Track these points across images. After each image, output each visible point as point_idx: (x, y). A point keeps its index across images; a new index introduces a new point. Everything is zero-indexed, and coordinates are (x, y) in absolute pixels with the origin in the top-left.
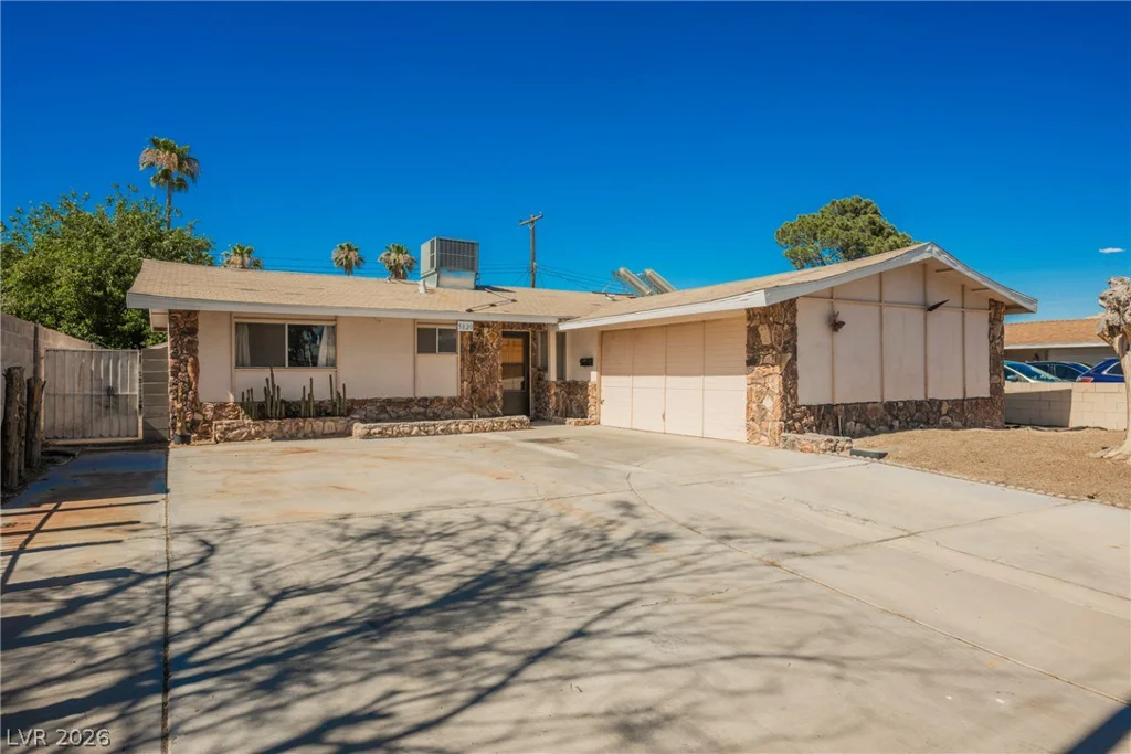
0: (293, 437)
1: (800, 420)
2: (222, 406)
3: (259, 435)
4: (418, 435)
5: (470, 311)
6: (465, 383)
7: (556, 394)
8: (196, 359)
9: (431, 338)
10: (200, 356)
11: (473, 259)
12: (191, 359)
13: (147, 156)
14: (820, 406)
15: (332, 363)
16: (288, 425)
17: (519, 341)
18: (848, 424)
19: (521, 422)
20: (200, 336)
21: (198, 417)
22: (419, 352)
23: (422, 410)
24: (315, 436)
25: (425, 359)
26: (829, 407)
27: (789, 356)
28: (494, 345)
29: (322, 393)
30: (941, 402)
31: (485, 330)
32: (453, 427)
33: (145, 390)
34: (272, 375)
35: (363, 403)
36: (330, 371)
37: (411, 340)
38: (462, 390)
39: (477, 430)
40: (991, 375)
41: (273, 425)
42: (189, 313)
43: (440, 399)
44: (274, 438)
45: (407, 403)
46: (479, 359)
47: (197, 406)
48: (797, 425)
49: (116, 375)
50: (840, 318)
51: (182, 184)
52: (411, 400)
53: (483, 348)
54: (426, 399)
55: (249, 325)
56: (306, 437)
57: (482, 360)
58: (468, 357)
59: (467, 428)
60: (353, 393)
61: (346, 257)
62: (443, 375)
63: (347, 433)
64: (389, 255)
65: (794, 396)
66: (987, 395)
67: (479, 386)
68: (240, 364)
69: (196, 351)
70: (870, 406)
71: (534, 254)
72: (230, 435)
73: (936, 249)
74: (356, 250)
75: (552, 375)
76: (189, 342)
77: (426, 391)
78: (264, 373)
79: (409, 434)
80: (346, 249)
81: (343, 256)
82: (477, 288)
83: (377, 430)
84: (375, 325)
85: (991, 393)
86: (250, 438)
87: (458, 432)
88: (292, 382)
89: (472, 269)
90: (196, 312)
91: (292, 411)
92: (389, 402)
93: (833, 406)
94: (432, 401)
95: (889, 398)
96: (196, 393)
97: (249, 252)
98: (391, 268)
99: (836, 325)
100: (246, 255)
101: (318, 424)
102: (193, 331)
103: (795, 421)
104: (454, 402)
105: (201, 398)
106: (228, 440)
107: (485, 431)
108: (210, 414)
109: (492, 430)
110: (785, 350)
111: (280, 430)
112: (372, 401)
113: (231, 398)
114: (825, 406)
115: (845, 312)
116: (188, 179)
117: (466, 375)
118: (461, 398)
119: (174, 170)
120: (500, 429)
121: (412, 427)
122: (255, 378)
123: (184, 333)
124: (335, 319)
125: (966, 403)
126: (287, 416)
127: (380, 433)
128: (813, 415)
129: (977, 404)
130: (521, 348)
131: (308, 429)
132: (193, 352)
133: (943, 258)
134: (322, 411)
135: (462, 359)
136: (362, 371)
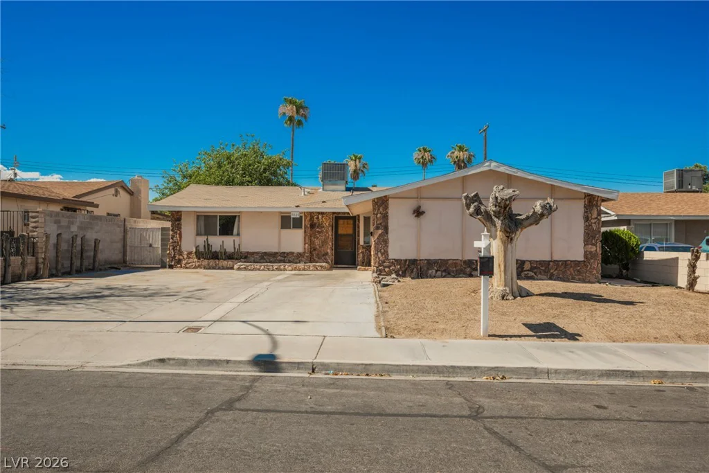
0: (214, 268)
1: (389, 267)
2: (191, 253)
3: (199, 267)
4: (263, 270)
5: (297, 206)
6: (307, 245)
8: (181, 232)
9: (287, 221)
10: (182, 230)
11: (344, 173)
12: (178, 232)
13: (282, 109)
14: (406, 260)
15: (238, 234)
16: (212, 262)
17: (351, 222)
18: (430, 271)
19: (321, 267)
20: (182, 221)
21: (181, 257)
22: (282, 228)
23: (283, 258)
24: (223, 268)
25: (285, 232)
26: (414, 261)
27: (382, 231)
28: (327, 224)
29: (230, 249)
30: (524, 262)
31: (320, 217)
32: (282, 267)
33: (162, 245)
34: (207, 239)
36: (237, 239)
37: (278, 221)
38: (305, 249)
40: (585, 245)
41: (206, 262)
42: (178, 212)
43: (292, 253)
44: (205, 268)
45: (274, 255)
46: (318, 232)
47: (180, 253)
48: (387, 270)
49: (153, 239)
50: (422, 209)
51: (300, 123)
52: (277, 253)
53: (321, 226)
54: (285, 253)
55: (205, 216)
56: (219, 269)
57: (319, 232)
58: (309, 230)
59: (290, 268)
60: (243, 250)
61: (422, 157)
62: (295, 241)
63: (232, 268)
64: (453, 153)
65: (386, 253)
66: (581, 258)
67: (318, 247)
68: (198, 234)
69: (181, 228)
70: (450, 262)
71: (486, 154)
72: (188, 266)
73: (494, 164)
74: (429, 151)
75: (361, 241)
76: (178, 224)
77: (286, 248)
78: (204, 238)
79: (259, 270)
80: (423, 151)
81: (420, 157)
82: (346, 190)
83: (243, 267)
84: (260, 216)
85: (585, 256)
86: (195, 268)
87: (285, 270)
88: (217, 242)
89: (343, 179)
90: (181, 212)
91: (215, 256)
92: (265, 253)
93: (417, 260)
94: (288, 254)
95: (467, 258)
96: (180, 247)
97: (360, 158)
98: (455, 162)
99: (418, 213)
100: (357, 161)
101: (225, 263)
102: (179, 219)
103: (386, 267)
104: (300, 255)
105: (182, 249)
106: (187, 268)
107: (300, 270)
108: (185, 256)
109: (304, 270)
110: (378, 228)
111: (208, 264)
112: (257, 253)
113: (194, 250)
114: (409, 260)
115: (426, 205)
116: (303, 119)
117: (307, 241)
118: (304, 252)
119: (295, 116)
120: (309, 269)
121: (261, 266)
122: (201, 240)
123: (176, 221)
124: (240, 212)
125: (551, 264)
126: (212, 259)
127: (244, 268)
128: (399, 265)
129: (566, 265)
130: (352, 226)
131: (220, 265)
132: (179, 228)
133: (503, 169)
134: (230, 257)
135: (305, 232)
136: (250, 238)
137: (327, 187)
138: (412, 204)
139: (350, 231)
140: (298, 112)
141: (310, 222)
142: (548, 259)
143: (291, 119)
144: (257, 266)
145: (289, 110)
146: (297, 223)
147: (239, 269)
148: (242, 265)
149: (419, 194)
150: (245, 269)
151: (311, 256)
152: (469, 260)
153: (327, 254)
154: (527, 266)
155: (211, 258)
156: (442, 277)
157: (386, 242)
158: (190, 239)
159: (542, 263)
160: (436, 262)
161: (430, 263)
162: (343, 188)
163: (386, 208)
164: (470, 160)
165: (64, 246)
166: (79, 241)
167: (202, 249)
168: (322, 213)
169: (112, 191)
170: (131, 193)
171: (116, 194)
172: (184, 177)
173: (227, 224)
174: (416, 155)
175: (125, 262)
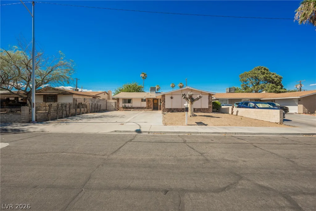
0: (127, 111)
2: (121, 107)
3: (123, 110)
5: (145, 97)
6: (147, 105)
7: (159, 107)
9: (143, 100)
13: (141, 75)
15: (132, 103)
16: (126, 109)
18: (174, 111)
21: (119, 108)
22: (141, 102)
24: (129, 111)
29: (130, 106)
33: (115, 106)
35: (135, 107)
36: (132, 104)
39: (145, 111)
42: (118, 98)
43: (144, 107)
44: (125, 111)
45: (140, 107)
48: (165, 111)
49: (113, 104)
53: (150, 101)
55: (124, 99)
59: (143, 110)
60: (133, 106)
62: (144, 104)
63: (130, 111)
64: (179, 84)
65: (165, 107)
66: (208, 108)
67: (149, 106)
68: (123, 103)
70: (179, 109)
74: (174, 84)
77: (142, 106)
84: (137, 99)
85: (209, 107)
88: (127, 105)
91: (127, 108)
93: (171, 108)
96: (119, 106)
99: (172, 98)
102: (119, 100)
104: (146, 108)
106: (120, 111)
110: (163, 101)
120: (148, 111)
122: (124, 104)
128: (168, 109)
129: (204, 109)
132: (119, 102)
135: (147, 102)
136: (134, 104)
137: (152, 92)
138: (171, 96)
139: (157, 102)
140: (145, 76)
141: (148, 100)
142: (200, 108)
143: (143, 77)
144: (136, 110)
145: (143, 75)
146: (145, 100)
147: (132, 111)
148: (133, 110)
149: (172, 94)
150: (134, 111)
151: (148, 108)
152: (183, 108)
153: (151, 107)
154: (196, 110)
155: (126, 108)
156: (177, 112)
157: (165, 104)
158: (121, 104)
159: (199, 109)
160: (176, 109)
161: (174, 109)
162: (155, 92)
163: (165, 97)
164: (183, 86)
165: (93, 106)
166: (96, 105)
167: (124, 106)
168: (150, 98)
169: (104, 94)
170: (108, 94)
171: (105, 94)
172: (120, 90)
173: (129, 101)
174: (171, 85)
175: (107, 109)
